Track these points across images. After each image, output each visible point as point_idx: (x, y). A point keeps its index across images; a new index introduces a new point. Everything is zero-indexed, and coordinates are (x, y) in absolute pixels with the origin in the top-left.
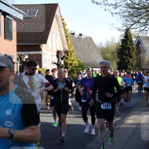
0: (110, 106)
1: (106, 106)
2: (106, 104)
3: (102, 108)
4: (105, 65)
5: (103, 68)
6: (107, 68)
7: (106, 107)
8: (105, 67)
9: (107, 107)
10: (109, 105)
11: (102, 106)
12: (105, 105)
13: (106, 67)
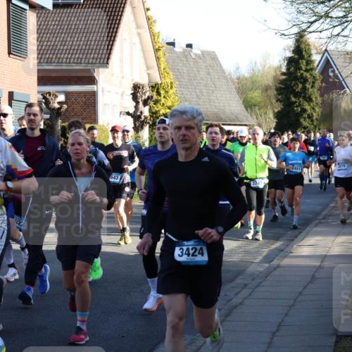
0: (202, 254)
1: (191, 252)
2: (191, 247)
3: (177, 258)
4: (189, 120)
5: (183, 131)
6: (195, 131)
7: (188, 255)
8: (188, 128)
9: (193, 255)
10: (201, 249)
11: (177, 251)
12: (188, 249)
13: (193, 128)
